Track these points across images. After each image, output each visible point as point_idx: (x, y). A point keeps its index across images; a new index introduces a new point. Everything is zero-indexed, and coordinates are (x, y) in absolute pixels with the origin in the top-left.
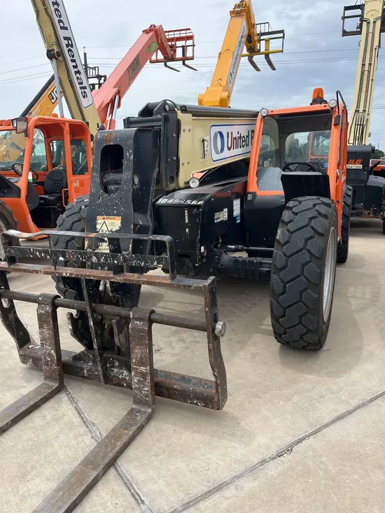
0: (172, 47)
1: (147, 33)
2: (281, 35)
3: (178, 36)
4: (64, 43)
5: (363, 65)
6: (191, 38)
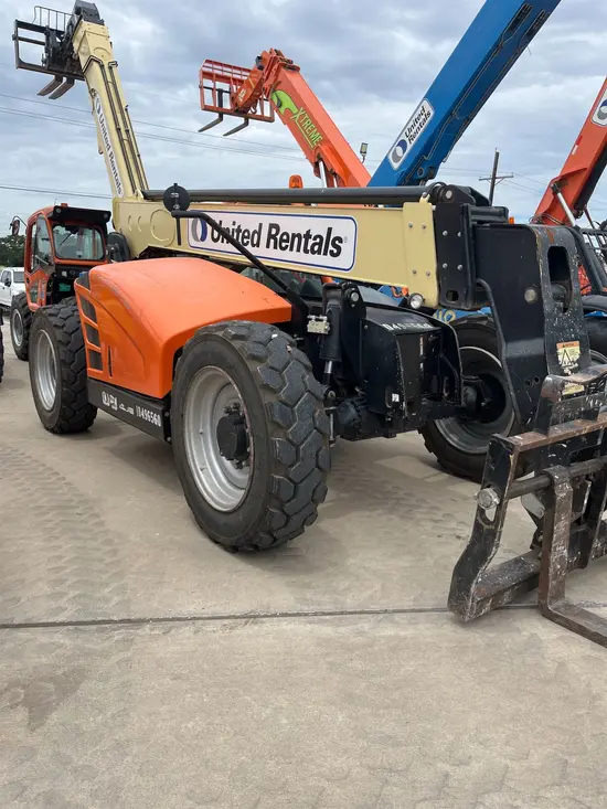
5: (119, 130)
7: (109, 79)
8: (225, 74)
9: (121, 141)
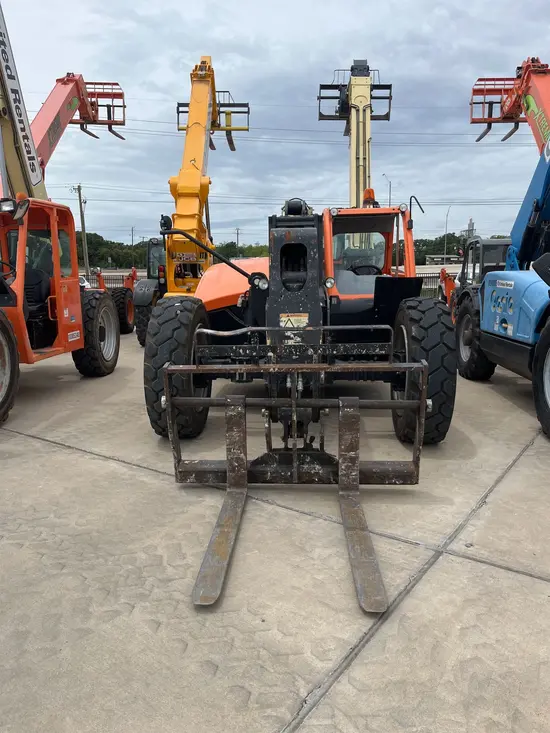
0: (93, 104)
1: (65, 83)
2: (246, 109)
3: (101, 91)
4: (12, 96)
5: (358, 159)
6: (120, 96)
7: (361, 119)
8: (497, 87)
9: (358, 167)
